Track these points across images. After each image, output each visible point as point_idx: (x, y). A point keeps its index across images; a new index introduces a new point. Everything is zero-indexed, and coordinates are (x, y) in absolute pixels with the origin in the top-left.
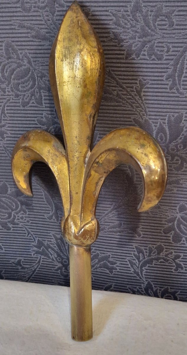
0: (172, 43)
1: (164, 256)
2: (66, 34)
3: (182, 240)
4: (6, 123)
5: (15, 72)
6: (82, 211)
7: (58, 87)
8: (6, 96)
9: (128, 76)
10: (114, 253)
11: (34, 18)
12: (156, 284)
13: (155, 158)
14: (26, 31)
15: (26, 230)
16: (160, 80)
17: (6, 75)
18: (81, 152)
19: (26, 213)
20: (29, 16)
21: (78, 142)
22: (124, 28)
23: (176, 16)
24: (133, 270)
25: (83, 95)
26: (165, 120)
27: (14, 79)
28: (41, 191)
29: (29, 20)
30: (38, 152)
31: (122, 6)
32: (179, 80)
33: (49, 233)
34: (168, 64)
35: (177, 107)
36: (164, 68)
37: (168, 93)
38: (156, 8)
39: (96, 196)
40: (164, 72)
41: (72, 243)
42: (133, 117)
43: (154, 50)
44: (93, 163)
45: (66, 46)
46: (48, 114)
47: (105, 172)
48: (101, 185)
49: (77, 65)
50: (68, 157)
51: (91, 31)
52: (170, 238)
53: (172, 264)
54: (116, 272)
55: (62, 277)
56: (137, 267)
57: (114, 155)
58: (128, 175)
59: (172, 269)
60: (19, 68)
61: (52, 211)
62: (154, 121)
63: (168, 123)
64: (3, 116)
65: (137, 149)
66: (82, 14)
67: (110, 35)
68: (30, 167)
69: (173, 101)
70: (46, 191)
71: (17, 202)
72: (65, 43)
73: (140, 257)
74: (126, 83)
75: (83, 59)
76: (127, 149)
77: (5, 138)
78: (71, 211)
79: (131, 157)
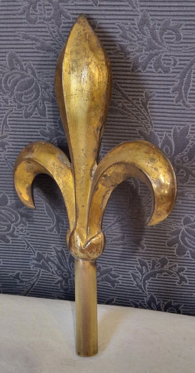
0: (180, 56)
1: (168, 269)
2: (73, 47)
3: (187, 253)
4: (8, 134)
5: (18, 83)
6: (88, 224)
7: (65, 100)
8: (9, 106)
9: (134, 88)
10: (116, 266)
11: (39, 30)
12: (158, 298)
13: (165, 172)
14: (30, 42)
15: (25, 243)
16: (167, 93)
17: (9, 85)
18: (87, 165)
19: (26, 225)
20: (34, 28)
21: (85, 155)
22: (130, 40)
23: (184, 30)
24: (135, 283)
25: (91, 109)
26: (170, 132)
27: (17, 90)
28: (43, 202)
29: (34, 32)
30: (42, 164)
31: (129, 19)
32: (186, 93)
33: (50, 246)
34: (174, 77)
35: (183, 119)
36: (170, 81)
37: (174, 105)
38: (164, 21)
39: (102, 210)
40: (171, 85)
41: (77, 257)
42: (138, 129)
43: (161, 63)
44: (101, 176)
45: (74, 59)
46: (51, 125)
47: (112, 186)
48: (108, 198)
49: (85, 78)
50: (74, 170)
51: (99, 45)
52: (173, 251)
53: (176, 277)
54: (118, 285)
55: (62, 291)
56: (140, 280)
57: (122, 168)
58: (132, 187)
59: (175, 282)
60: (23, 79)
61: (53, 223)
62: (160, 133)
63: (173, 136)
64: (4, 127)
65: (147, 163)
66: (89, 27)
67: (117, 47)
68: (33, 179)
69: (179, 113)
70: (47, 203)
71: (17, 214)
72: (72, 56)
73: (143, 270)
74: (131, 95)
75: (91, 72)
76: (137, 162)
77: (6, 149)
78: (77, 224)
79: (141, 170)
